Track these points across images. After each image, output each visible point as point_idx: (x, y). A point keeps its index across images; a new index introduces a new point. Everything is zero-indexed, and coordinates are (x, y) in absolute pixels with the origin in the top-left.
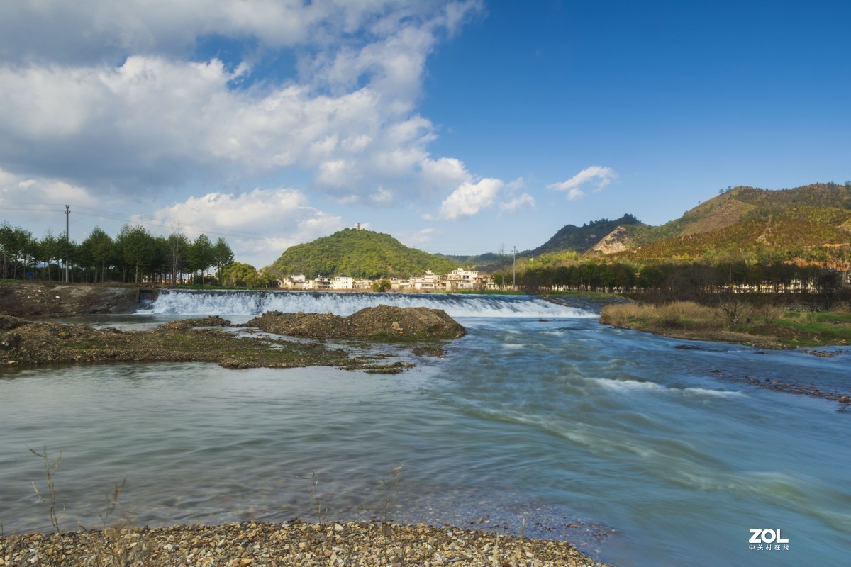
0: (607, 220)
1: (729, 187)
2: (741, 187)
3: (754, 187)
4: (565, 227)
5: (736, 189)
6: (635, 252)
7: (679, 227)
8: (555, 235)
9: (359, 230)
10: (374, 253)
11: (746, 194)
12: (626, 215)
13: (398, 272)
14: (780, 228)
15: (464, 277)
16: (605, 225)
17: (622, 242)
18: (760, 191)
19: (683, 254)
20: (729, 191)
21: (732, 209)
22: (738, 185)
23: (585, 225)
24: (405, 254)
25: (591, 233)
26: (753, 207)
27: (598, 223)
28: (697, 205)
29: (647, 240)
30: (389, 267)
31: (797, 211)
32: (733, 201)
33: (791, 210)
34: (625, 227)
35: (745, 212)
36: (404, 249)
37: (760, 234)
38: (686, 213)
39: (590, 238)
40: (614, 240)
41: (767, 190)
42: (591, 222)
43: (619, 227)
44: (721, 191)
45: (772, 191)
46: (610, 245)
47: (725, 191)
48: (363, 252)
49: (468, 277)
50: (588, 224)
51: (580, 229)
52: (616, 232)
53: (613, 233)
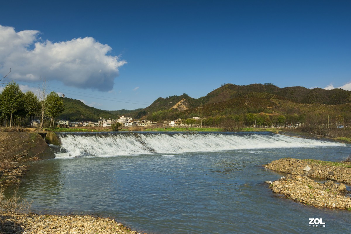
0: (176, 96)
1: (225, 84)
2: (229, 84)
3: (234, 84)
4: (159, 98)
5: (227, 84)
6: (197, 109)
7: (207, 99)
8: (154, 102)
9: (64, 98)
10: (73, 109)
11: (231, 87)
12: (184, 94)
13: (86, 118)
14: (251, 100)
15: (126, 120)
16: (176, 98)
17: (185, 105)
18: (236, 86)
19: (216, 110)
20: (225, 85)
21: (227, 92)
22: (228, 83)
23: (167, 98)
24: (88, 109)
25: (170, 101)
26: (235, 92)
27: (172, 97)
28: (213, 90)
29: (195, 105)
30: (82, 116)
31: (252, 93)
32: (227, 89)
33: (250, 93)
34: (186, 99)
35: (232, 94)
36: (87, 107)
37: (245, 102)
38: (208, 94)
39: (170, 103)
40: (181, 104)
41: (238, 85)
42: (170, 96)
43: (183, 99)
44: (222, 85)
45: (240, 86)
46: (180, 106)
47: (223, 85)
48: (67, 108)
49: (128, 120)
50: (168, 97)
51: (165, 99)
52: (182, 101)
53: (181, 101)
